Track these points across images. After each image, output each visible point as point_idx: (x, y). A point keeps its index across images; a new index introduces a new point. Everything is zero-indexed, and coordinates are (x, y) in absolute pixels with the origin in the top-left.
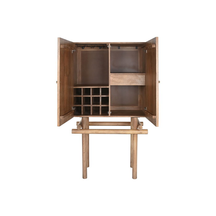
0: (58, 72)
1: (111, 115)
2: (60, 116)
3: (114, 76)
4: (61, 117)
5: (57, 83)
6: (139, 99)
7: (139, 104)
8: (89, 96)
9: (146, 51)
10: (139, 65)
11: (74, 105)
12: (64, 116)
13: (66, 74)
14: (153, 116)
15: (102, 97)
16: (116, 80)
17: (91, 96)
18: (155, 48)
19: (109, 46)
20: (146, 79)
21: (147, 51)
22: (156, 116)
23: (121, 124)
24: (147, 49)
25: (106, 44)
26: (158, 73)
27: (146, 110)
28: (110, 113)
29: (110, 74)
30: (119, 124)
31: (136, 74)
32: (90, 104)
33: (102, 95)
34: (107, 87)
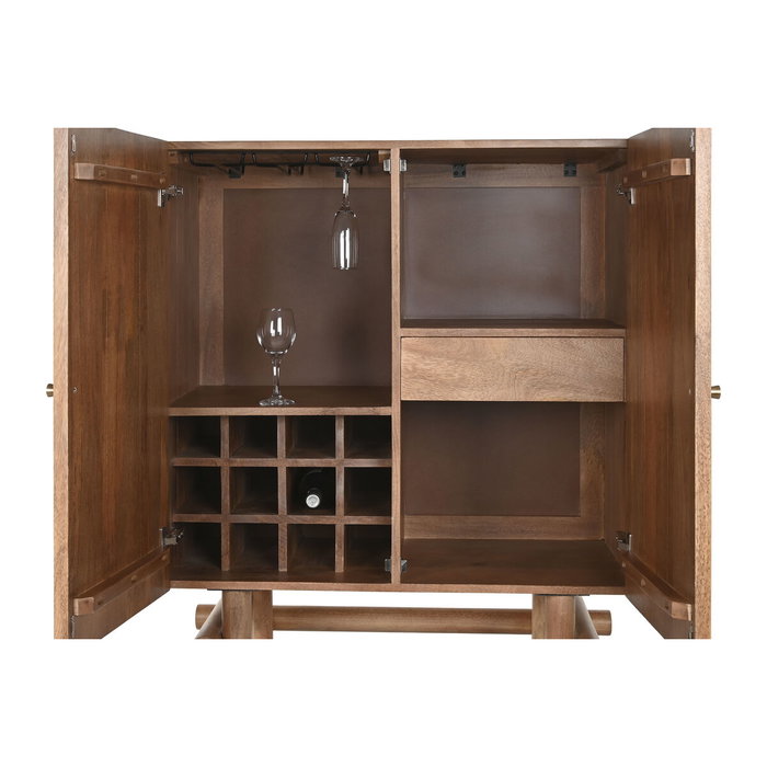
0: (57, 329)
1: (402, 582)
2: (72, 596)
3: (425, 344)
4: (77, 602)
5: (50, 394)
6: (582, 477)
7: (583, 508)
8: (268, 462)
9: (627, 194)
10: (585, 271)
11: (175, 518)
12: (100, 597)
13: (111, 341)
14: (675, 605)
15: (348, 471)
16: (438, 367)
17: (282, 463)
18: (688, 183)
19: (395, 166)
20: (626, 365)
21: (638, 197)
22: (693, 603)
23: (470, 623)
24: (635, 179)
25: (376, 151)
26: (709, 335)
27: (626, 554)
28: (396, 565)
29: (397, 331)
30: (459, 623)
31: (564, 332)
32: (275, 511)
33: (349, 455)
34: (383, 411)
